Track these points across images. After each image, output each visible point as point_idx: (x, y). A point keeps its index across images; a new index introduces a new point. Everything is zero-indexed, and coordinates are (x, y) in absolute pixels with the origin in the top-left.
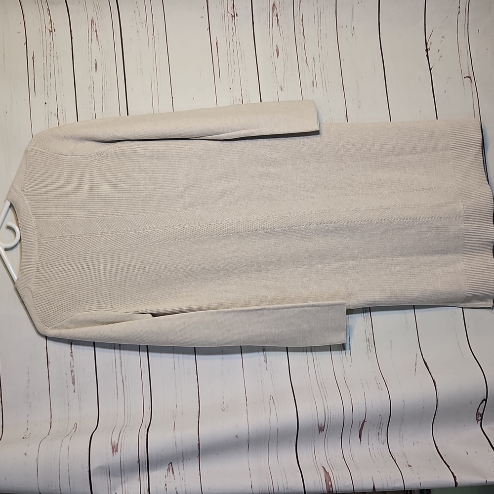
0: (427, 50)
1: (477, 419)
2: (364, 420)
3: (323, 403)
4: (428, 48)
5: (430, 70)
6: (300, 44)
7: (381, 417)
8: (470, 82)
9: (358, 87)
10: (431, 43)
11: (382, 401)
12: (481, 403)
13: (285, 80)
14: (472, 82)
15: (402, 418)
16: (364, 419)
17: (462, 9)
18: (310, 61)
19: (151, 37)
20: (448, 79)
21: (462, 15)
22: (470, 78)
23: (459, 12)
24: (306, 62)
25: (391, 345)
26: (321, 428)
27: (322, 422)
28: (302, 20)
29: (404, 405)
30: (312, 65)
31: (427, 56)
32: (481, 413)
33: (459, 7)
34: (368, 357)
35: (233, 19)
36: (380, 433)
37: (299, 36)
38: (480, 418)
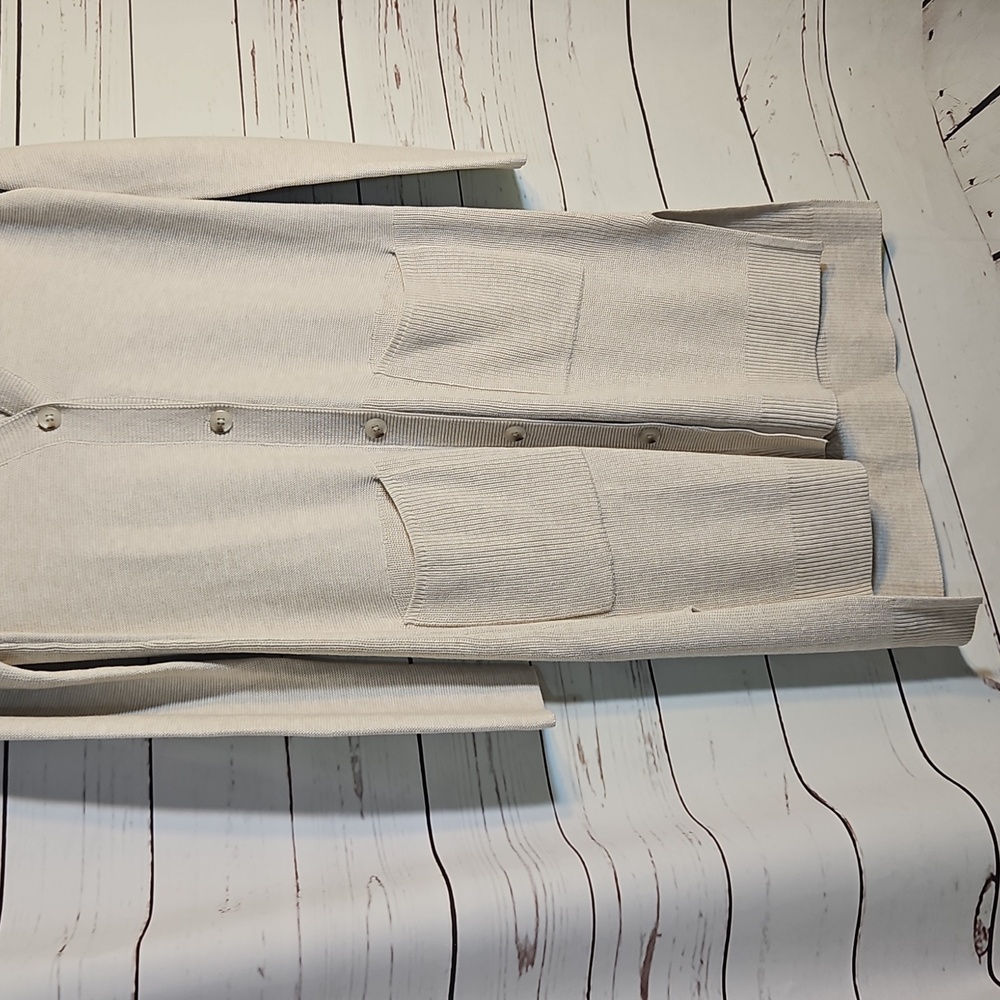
0: (740, 99)
1: (977, 948)
2: (655, 930)
3: (531, 876)
4: (743, 96)
5: (752, 136)
6: (451, 67)
7: (702, 920)
8: (844, 164)
9: (589, 157)
10: (748, 86)
11: (703, 870)
12: (984, 890)
13: (416, 131)
14: (848, 164)
15: (765, 929)
16: (652, 927)
17: (811, 21)
18: (475, 100)
19: (93, 26)
20: (794, 156)
21: (812, 34)
22: (843, 156)
23: (804, 28)
24: (466, 101)
25: (713, 753)
26: (526, 954)
27: (527, 929)
28: (455, 21)
29: (768, 884)
30: (479, 107)
31: (743, 109)
32: (988, 926)
33: (804, 16)
34: (653, 783)
35: (292, 5)
36: (702, 986)
37: (448, 53)
38: (985, 944)
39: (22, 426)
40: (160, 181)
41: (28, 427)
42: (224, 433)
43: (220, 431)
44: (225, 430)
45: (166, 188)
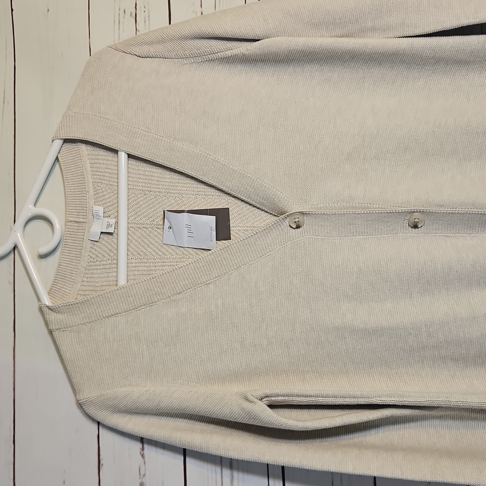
39: (279, 227)
40: (370, 24)
41: (283, 227)
42: (418, 228)
43: (415, 226)
44: (419, 226)
45: (373, 29)
